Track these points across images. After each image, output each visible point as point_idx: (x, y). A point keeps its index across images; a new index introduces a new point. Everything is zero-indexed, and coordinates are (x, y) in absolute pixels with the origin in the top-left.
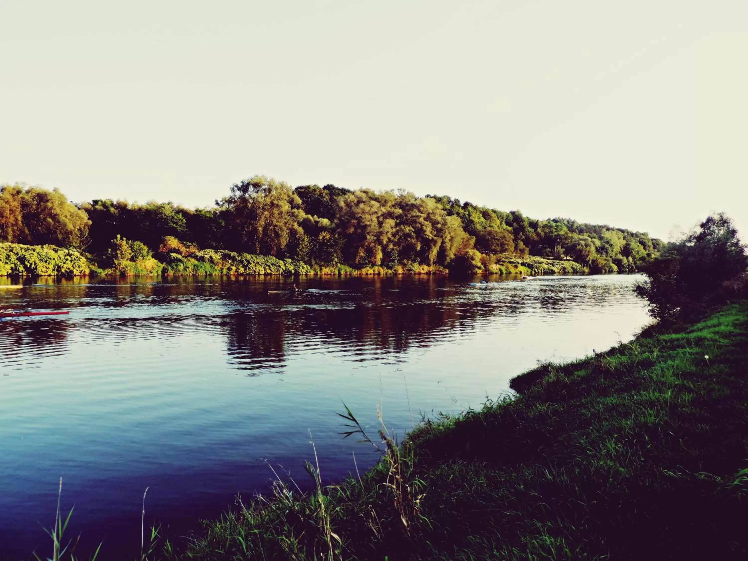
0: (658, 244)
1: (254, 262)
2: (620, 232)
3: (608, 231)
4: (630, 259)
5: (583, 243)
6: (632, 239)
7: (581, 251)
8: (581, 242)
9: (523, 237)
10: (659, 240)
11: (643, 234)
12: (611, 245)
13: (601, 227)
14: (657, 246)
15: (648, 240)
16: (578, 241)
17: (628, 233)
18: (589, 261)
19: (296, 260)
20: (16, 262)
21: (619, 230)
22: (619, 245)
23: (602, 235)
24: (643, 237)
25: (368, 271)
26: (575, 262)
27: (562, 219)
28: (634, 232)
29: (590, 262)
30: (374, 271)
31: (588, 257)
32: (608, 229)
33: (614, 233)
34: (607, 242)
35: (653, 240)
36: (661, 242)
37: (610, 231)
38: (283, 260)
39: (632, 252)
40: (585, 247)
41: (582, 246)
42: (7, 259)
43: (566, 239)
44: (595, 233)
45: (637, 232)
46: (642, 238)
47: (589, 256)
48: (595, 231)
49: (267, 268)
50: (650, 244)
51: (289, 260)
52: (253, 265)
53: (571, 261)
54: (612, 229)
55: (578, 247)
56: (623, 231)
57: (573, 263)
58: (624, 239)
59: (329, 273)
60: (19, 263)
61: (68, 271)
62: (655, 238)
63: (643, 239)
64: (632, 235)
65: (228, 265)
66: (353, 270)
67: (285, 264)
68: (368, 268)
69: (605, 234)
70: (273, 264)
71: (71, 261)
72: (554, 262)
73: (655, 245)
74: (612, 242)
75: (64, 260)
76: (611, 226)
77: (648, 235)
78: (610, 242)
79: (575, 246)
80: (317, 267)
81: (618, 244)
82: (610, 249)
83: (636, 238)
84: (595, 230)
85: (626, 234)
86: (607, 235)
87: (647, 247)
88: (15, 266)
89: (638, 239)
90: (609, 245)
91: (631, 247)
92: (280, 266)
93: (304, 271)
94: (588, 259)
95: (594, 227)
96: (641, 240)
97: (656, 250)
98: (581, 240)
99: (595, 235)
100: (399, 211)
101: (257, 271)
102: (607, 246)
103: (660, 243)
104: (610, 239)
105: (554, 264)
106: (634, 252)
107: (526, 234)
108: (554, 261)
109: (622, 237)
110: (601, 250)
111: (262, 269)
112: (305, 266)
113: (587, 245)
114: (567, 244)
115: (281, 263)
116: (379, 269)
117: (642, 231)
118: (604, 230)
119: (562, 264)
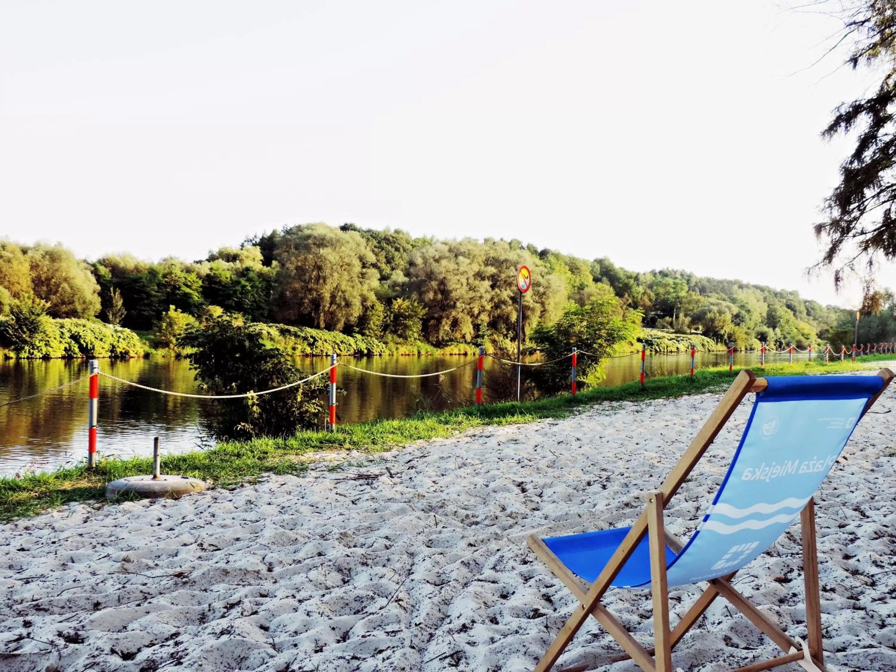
0: (813, 309)
1: (321, 339)
2: (759, 291)
3: (741, 290)
4: (778, 330)
5: (715, 309)
6: (776, 301)
7: (712, 320)
8: (712, 307)
9: (630, 301)
10: (815, 302)
11: (790, 293)
12: (749, 311)
13: (731, 283)
14: (812, 311)
15: (799, 302)
16: (708, 307)
17: (769, 292)
18: (724, 335)
19: (368, 336)
20: (69, 340)
21: (756, 287)
22: (759, 311)
23: (735, 296)
24: (791, 297)
25: (452, 350)
26: (705, 336)
27: (673, 270)
28: (778, 290)
29: (726, 337)
30: (459, 350)
31: (722, 328)
32: (741, 287)
33: (750, 291)
34: (742, 307)
35: (806, 302)
36: (818, 304)
37: (745, 290)
38: (352, 336)
39: (779, 321)
40: (718, 315)
41: (714, 313)
42: (61, 337)
43: (689, 302)
44: (723, 292)
45: (783, 290)
46: (790, 300)
47: (724, 328)
48: (723, 290)
49: (336, 346)
50: (803, 308)
51: (359, 336)
52: (319, 343)
53: (699, 336)
54: (747, 286)
55: (709, 315)
56: (762, 290)
57: (703, 337)
58: (765, 301)
59: (407, 353)
60: (73, 342)
61: (123, 351)
62: (809, 299)
63: (792, 300)
64: (776, 294)
65: (291, 344)
66: (435, 349)
67: (356, 342)
68: (452, 347)
69: (737, 294)
70: (342, 342)
71: (124, 339)
72: (678, 337)
73: (810, 309)
74: (749, 307)
75: (117, 339)
76: (745, 282)
77: (798, 295)
78: (747, 305)
79: (704, 313)
80: (391, 345)
81: (758, 309)
82: (747, 317)
83: (782, 300)
84: (723, 288)
85: (767, 294)
86: (741, 295)
87: (797, 313)
88: (70, 346)
89: (785, 301)
90: (746, 311)
91: (778, 314)
92: (350, 345)
93: (379, 350)
94: (722, 332)
95: (721, 282)
96: (789, 303)
97: (812, 318)
98: (712, 304)
99: (724, 296)
100: (491, 270)
101: (325, 351)
102: (743, 312)
103: (816, 307)
104: (745, 301)
105: (679, 339)
106: (782, 320)
107: (633, 297)
108: (678, 335)
109: (762, 297)
110: (737, 319)
111: (330, 348)
112: (379, 344)
113: (720, 313)
114: (692, 310)
115: (351, 340)
116: (465, 348)
117: (790, 290)
118: (735, 287)
119: (689, 339)
